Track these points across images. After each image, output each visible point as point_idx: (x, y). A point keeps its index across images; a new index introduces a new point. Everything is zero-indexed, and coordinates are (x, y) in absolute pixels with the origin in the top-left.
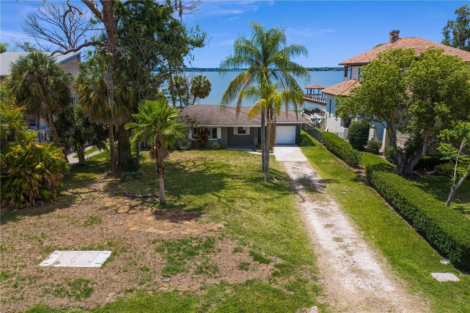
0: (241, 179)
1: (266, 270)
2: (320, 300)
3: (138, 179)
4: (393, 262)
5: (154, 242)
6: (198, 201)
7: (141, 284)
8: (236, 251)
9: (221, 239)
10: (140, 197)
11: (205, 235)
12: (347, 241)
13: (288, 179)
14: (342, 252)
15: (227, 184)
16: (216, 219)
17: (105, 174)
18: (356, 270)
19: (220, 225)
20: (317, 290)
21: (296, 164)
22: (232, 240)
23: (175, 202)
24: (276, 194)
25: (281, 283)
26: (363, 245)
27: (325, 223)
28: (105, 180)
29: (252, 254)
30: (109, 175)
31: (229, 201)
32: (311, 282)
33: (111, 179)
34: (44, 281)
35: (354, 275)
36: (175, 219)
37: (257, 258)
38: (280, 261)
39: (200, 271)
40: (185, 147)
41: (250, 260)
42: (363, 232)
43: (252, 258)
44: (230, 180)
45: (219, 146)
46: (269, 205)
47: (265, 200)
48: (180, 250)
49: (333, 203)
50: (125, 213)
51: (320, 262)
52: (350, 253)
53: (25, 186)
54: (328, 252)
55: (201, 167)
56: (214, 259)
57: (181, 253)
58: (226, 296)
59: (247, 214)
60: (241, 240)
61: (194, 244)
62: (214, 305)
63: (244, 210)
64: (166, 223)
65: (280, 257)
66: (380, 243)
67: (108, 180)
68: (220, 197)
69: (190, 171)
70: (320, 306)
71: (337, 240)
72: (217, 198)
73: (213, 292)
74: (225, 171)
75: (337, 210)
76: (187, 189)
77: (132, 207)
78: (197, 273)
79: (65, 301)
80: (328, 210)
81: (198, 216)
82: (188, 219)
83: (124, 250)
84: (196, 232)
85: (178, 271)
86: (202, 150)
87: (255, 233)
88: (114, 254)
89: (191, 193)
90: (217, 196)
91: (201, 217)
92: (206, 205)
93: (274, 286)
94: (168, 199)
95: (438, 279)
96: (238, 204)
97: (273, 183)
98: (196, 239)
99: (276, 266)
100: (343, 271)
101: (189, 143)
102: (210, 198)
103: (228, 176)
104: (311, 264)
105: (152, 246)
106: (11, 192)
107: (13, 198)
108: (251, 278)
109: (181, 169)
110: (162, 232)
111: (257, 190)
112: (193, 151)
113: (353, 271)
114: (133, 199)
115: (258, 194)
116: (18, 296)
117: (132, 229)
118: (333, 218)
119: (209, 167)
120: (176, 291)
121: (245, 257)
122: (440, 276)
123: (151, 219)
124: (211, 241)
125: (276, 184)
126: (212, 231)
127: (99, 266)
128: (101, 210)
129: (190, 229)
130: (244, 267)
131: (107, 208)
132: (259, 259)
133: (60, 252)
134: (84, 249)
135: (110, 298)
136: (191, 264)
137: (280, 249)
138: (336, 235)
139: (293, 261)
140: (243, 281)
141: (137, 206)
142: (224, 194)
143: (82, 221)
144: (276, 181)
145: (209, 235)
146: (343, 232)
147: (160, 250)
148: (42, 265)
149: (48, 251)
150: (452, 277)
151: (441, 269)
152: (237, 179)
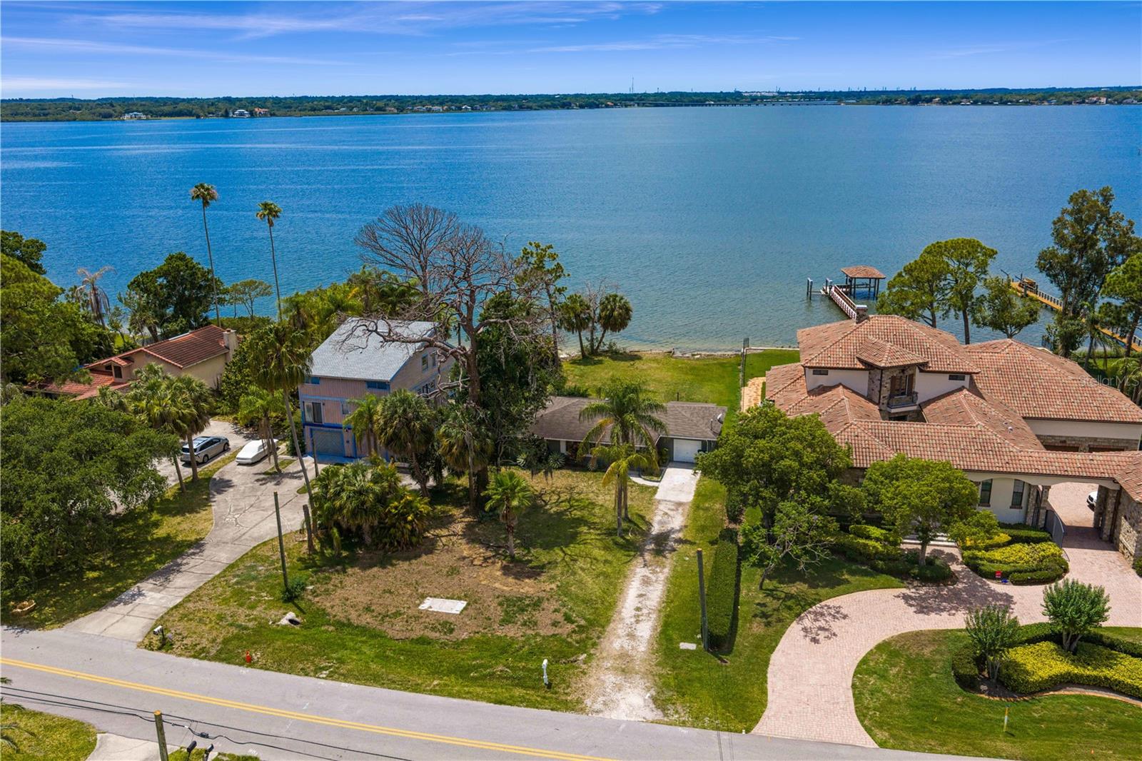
0: (598, 529)
1: (569, 628)
2: (591, 651)
3: (496, 520)
4: (663, 632)
5: (498, 597)
6: (544, 557)
7: (484, 629)
8: (555, 611)
9: (548, 600)
10: (493, 546)
11: (538, 594)
12: (645, 611)
13: (646, 533)
14: (633, 620)
15: (580, 536)
16: (553, 578)
17: (464, 510)
18: (631, 636)
19: (553, 586)
20: (594, 645)
21: (672, 507)
22: (557, 601)
23: (525, 556)
24: (620, 554)
25: (574, 638)
26: (654, 616)
27: (641, 592)
28: (463, 520)
29: (566, 615)
30: (468, 513)
31: (572, 560)
32: (594, 639)
34: (424, 620)
35: (627, 638)
36: (519, 576)
38: (583, 622)
39: (524, 624)
40: (557, 464)
42: (664, 605)
43: (563, 618)
44: (585, 529)
46: (605, 568)
47: (606, 562)
48: (515, 606)
49: (666, 570)
50: (479, 565)
51: (611, 626)
52: (637, 622)
54: (622, 619)
55: (564, 504)
56: (538, 616)
57: (515, 609)
58: (536, 642)
59: (580, 576)
60: (564, 601)
61: (527, 602)
62: (526, 647)
63: (580, 572)
64: (511, 580)
66: (668, 616)
68: (566, 554)
69: (550, 511)
70: (589, 654)
71: (638, 609)
72: (562, 555)
73: (529, 639)
74: (586, 514)
75: (662, 579)
76: (539, 539)
77: (486, 559)
78: (522, 625)
79: (437, 634)
80: (654, 579)
81: (538, 575)
82: (529, 577)
83: (476, 602)
84: (531, 591)
85: (510, 622)
86: (576, 470)
87: (577, 597)
88: (468, 604)
89: (541, 547)
90: (564, 552)
91: (540, 576)
92: (549, 563)
93: (569, 640)
94: (517, 552)
95: (681, 648)
97: (624, 539)
98: (530, 597)
99: (577, 626)
100: (621, 634)
102: (557, 554)
103: (586, 524)
104: (603, 627)
105: (496, 600)
108: (556, 632)
109: (542, 507)
110: (505, 588)
111: (605, 547)
112: (564, 471)
115: (603, 553)
116: (409, 628)
117: (483, 583)
118: (652, 588)
119: (573, 506)
120: (506, 636)
121: (559, 617)
122: (684, 646)
123: (499, 573)
124: (540, 600)
125: (627, 540)
126: (544, 591)
127: (458, 613)
128: (459, 559)
129: (528, 587)
130: (555, 624)
131: (464, 558)
132: (568, 619)
133: (431, 599)
134: (447, 598)
135: (465, 636)
136: (521, 618)
137: (588, 613)
138: (639, 605)
139: (592, 623)
140: (550, 634)
141: (489, 558)
142: (572, 549)
143: (445, 571)
144: (630, 536)
145: (541, 595)
146: (648, 603)
147: (500, 604)
148: (420, 608)
149: (423, 597)
150: (692, 647)
151: (692, 640)
152: (593, 529)
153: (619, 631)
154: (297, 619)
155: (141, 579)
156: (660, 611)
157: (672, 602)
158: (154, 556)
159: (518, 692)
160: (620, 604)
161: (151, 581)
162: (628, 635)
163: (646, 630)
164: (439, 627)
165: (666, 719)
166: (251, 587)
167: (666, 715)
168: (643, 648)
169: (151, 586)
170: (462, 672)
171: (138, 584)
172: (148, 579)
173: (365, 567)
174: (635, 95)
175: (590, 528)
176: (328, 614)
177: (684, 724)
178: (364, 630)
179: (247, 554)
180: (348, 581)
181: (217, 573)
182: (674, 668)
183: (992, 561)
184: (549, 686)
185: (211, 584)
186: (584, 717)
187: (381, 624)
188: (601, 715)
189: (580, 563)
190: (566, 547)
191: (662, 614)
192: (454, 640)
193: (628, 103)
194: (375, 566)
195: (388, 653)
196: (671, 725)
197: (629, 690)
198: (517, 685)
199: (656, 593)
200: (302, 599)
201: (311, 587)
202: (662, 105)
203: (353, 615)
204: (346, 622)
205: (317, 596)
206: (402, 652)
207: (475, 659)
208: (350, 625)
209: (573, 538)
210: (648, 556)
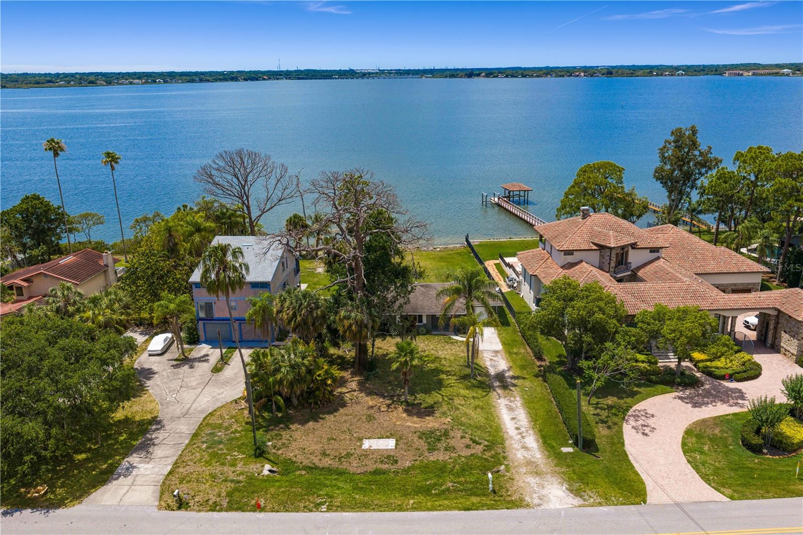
0: (453, 376)
1: (480, 448)
2: (506, 463)
4: (544, 443)
5: (415, 433)
6: (429, 399)
7: (420, 457)
8: (462, 437)
9: (452, 430)
10: (387, 396)
11: (442, 427)
12: (523, 429)
13: (487, 375)
14: (519, 437)
15: (444, 382)
16: (445, 414)
18: (525, 448)
19: (449, 419)
20: (504, 458)
21: (493, 355)
22: (458, 430)
23: (415, 400)
24: (480, 391)
25: (487, 455)
26: (531, 432)
27: (512, 416)
29: (471, 439)
31: (450, 399)
32: (502, 454)
34: (371, 457)
35: (523, 450)
36: (420, 415)
37: (474, 441)
38: (486, 443)
39: (446, 449)
40: (395, 333)
41: (471, 443)
42: (532, 423)
43: (471, 442)
44: (444, 376)
45: (425, 331)
46: (477, 403)
47: (474, 398)
48: (431, 437)
49: (518, 399)
51: (507, 443)
52: (523, 437)
54: (511, 437)
56: (452, 442)
57: (433, 439)
58: (462, 462)
59: (463, 410)
60: (463, 430)
61: (438, 434)
62: (457, 466)
64: (415, 419)
66: (541, 431)
68: (443, 396)
70: (506, 465)
71: (517, 429)
72: (440, 396)
73: (455, 460)
75: (520, 405)
77: (388, 406)
78: (445, 451)
79: (387, 466)
80: (514, 406)
81: (433, 413)
82: (429, 416)
83: (401, 438)
84: (436, 425)
85: (435, 450)
87: (470, 425)
88: (397, 441)
90: (440, 394)
91: (435, 413)
92: (435, 403)
93: (484, 456)
94: (409, 398)
95: (564, 451)
96: (457, 401)
97: (477, 381)
98: (438, 430)
99: (484, 446)
100: (518, 448)
102: (437, 396)
103: (443, 372)
104: (502, 444)
105: (415, 435)
108: (472, 453)
110: (416, 425)
111: (468, 388)
113: (523, 447)
115: (468, 392)
116: (364, 464)
117: (397, 423)
118: (517, 413)
120: (437, 460)
121: (467, 441)
123: (405, 415)
124: (446, 431)
125: (480, 381)
126: (445, 424)
127: (394, 448)
128: (368, 408)
129: (430, 423)
130: (468, 447)
131: (372, 407)
133: (367, 440)
134: (379, 438)
135: (408, 464)
136: (442, 445)
137: (486, 436)
138: (517, 426)
139: (493, 443)
140: (469, 454)
141: (390, 405)
142: (445, 392)
143: (364, 419)
144: (479, 378)
145: (445, 427)
146: (522, 423)
147: (420, 438)
148: (363, 448)
149: (360, 439)
150: (571, 450)
151: (567, 445)
152: (449, 375)
153: (515, 446)
154: (273, 469)
155: (126, 455)
156: (533, 428)
157: (537, 420)
158: (125, 435)
159: (475, 500)
160: (502, 426)
161: (134, 455)
162: (523, 448)
163: (532, 441)
164: (385, 460)
165: (586, 503)
166: (222, 449)
167: (584, 500)
168: (538, 455)
169: (138, 459)
170: (426, 491)
171: (126, 459)
172: (131, 454)
173: (303, 422)
174: (282, 71)
175: (447, 376)
176: (295, 462)
177: (600, 504)
178: (329, 471)
179: (201, 424)
180: (297, 435)
181: (187, 442)
182: (568, 466)
183: (717, 368)
184: (494, 492)
185: (187, 451)
186: (531, 510)
187: (341, 464)
188: (542, 507)
190: (440, 390)
191: (536, 430)
192: (402, 468)
193: (279, 77)
194: (309, 421)
195: (360, 485)
196: (593, 506)
197: (549, 487)
198: (471, 495)
199: (522, 416)
200: (269, 453)
201: (270, 443)
202: (303, 79)
203: (316, 461)
204: (313, 466)
205: (278, 449)
206: (370, 482)
207: (426, 480)
208: (316, 468)
209: (440, 385)
210: (499, 391)
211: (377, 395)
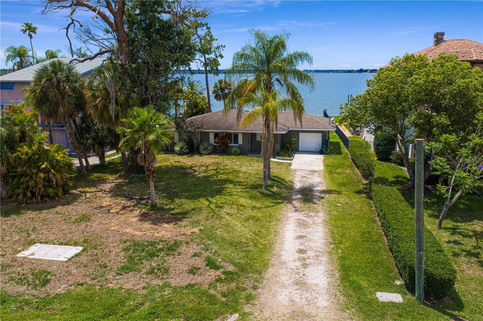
0: (242, 185)
1: (212, 276)
2: (247, 308)
3: (145, 181)
4: (344, 279)
5: (125, 242)
6: (188, 205)
7: (93, 279)
8: (195, 255)
9: (187, 243)
10: (137, 199)
11: (176, 238)
12: (310, 253)
13: (290, 187)
14: (298, 264)
15: (226, 190)
16: (196, 223)
17: (118, 176)
19: (196, 230)
20: (249, 299)
21: (308, 173)
22: (198, 244)
23: (166, 205)
24: (268, 202)
25: (219, 289)
26: (324, 259)
27: (300, 234)
28: (114, 181)
29: (208, 259)
30: (120, 177)
31: (217, 207)
32: (249, 291)
33: (120, 181)
35: (296, 287)
36: (156, 222)
38: (231, 268)
39: (151, 272)
40: (206, 152)
41: (203, 265)
42: (332, 246)
43: (205, 263)
44: (231, 186)
45: (239, 152)
46: (254, 213)
47: (254, 208)
48: (144, 251)
49: (321, 214)
50: (116, 213)
51: (270, 272)
52: (305, 266)
53: (31, 183)
54: (283, 263)
55: (211, 172)
56: (171, 261)
57: (143, 254)
58: (162, 296)
59: (227, 220)
60: (207, 245)
61: (160, 247)
62: (147, 304)
63: (227, 217)
65: (233, 264)
66: (342, 259)
67: (117, 181)
68: (212, 203)
69: (198, 176)
70: (244, 314)
71: (301, 251)
72: (207, 203)
73: (151, 292)
74: (231, 177)
75: (320, 221)
76: (185, 193)
77: (124, 208)
78: (147, 273)
80: (311, 222)
81: (180, 220)
82: (168, 222)
83: (95, 247)
84: (168, 235)
85: (131, 270)
86: (222, 155)
87: (223, 239)
88: (83, 250)
89: (186, 198)
90: (209, 201)
91: (182, 221)
92: (193, 209)
93: (212, 292)
94: (159, 201)
95: (381, 299)
97: (270, 191)
98: (164, 241)
99: (224, 273)
101: (210, 148)
102: (202, 203)
103: (231, 182)
104: (260, 273)
105: (121, 245)
106: (20, 188)
107: (22, 194)
108: (193, 282)
109: (191, 174)
110: (137, 233)
111: (251, 197)
112: (213, 156)
114: (130, 200)
115: (250, 201)
117: (112, 228)
118: (311, 230)
119: (219, 173)
120: (121, 288)
121: (199, 262)
122: (384, 297)
124: (177, 244)
125: (273, 192)
126: (184, 235)
127: (66, 260)
128: (96, 208)
130: (193, 271)
131: (101, 208)
132: (211, 264)
133: (40, 245)
134: (61, 244)
135: (61, 289)
136: (147, 265)
137: (238, 256)
138: (302, 247)
139: (243, 269)
140: (185, 284)
142: (217, 200)
143: (73, 219)
144: (275, 189)
145: (179, 238)
146: (312, 245)
147: (126, 250)
148: (19, 255)
150: (397, 298)
151: (391, 289)
152: (238, 185)
153: (283, 278)
156: (330, 253)
157: (341, 243)
162: (297, 284)
168: (323, 301)
189: (226, 209)
191: (335, 257)
209: (219, 191)
210: (296, 203)
211: (126, 197)
